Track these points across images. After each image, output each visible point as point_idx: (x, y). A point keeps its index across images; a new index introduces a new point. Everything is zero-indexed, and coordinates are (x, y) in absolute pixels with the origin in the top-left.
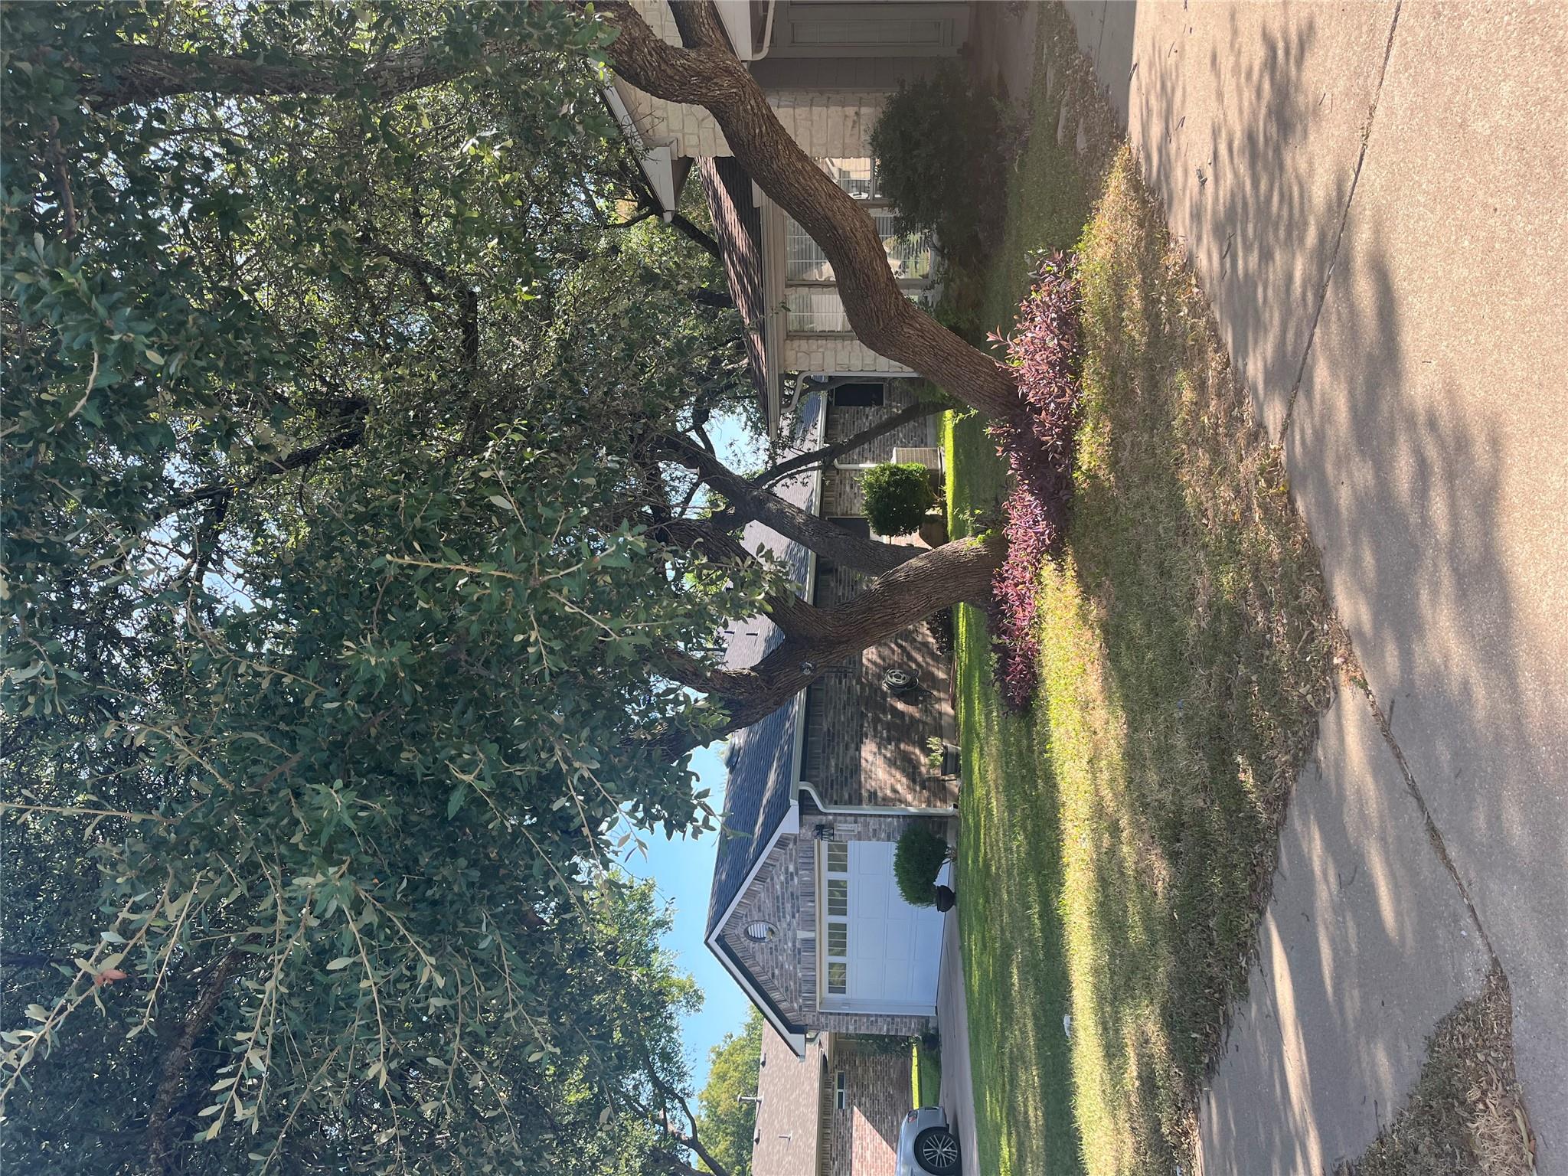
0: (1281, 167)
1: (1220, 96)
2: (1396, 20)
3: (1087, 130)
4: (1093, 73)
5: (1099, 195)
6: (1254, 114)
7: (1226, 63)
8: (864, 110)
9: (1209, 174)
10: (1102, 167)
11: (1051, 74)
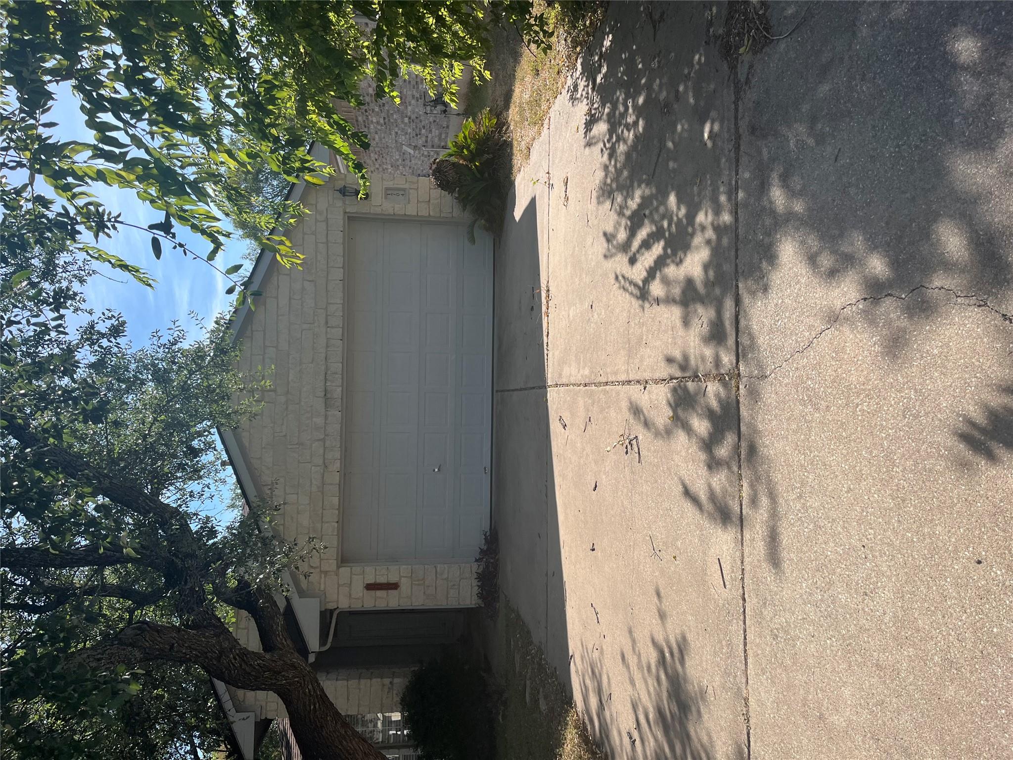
0: (688, 736)
1: (632, 682)
2: (745, 638)
3: (546, 697)
4: (544, 660)
5: (560, 744)
6: (659, 695)
7: (632, 660)
8: (396, 680)
9: (636, 735)
10: (559, 723)
11: (517, 658)
